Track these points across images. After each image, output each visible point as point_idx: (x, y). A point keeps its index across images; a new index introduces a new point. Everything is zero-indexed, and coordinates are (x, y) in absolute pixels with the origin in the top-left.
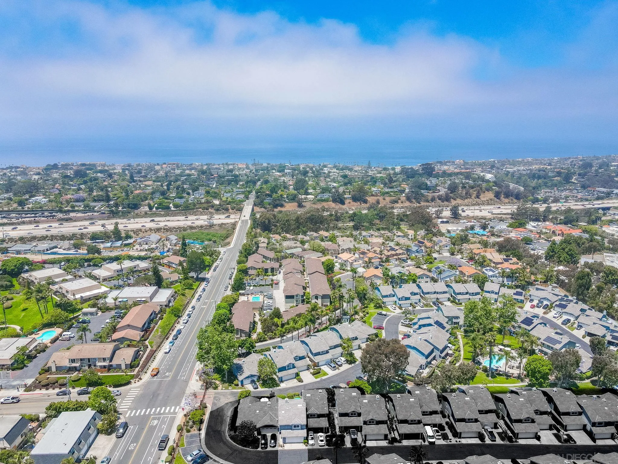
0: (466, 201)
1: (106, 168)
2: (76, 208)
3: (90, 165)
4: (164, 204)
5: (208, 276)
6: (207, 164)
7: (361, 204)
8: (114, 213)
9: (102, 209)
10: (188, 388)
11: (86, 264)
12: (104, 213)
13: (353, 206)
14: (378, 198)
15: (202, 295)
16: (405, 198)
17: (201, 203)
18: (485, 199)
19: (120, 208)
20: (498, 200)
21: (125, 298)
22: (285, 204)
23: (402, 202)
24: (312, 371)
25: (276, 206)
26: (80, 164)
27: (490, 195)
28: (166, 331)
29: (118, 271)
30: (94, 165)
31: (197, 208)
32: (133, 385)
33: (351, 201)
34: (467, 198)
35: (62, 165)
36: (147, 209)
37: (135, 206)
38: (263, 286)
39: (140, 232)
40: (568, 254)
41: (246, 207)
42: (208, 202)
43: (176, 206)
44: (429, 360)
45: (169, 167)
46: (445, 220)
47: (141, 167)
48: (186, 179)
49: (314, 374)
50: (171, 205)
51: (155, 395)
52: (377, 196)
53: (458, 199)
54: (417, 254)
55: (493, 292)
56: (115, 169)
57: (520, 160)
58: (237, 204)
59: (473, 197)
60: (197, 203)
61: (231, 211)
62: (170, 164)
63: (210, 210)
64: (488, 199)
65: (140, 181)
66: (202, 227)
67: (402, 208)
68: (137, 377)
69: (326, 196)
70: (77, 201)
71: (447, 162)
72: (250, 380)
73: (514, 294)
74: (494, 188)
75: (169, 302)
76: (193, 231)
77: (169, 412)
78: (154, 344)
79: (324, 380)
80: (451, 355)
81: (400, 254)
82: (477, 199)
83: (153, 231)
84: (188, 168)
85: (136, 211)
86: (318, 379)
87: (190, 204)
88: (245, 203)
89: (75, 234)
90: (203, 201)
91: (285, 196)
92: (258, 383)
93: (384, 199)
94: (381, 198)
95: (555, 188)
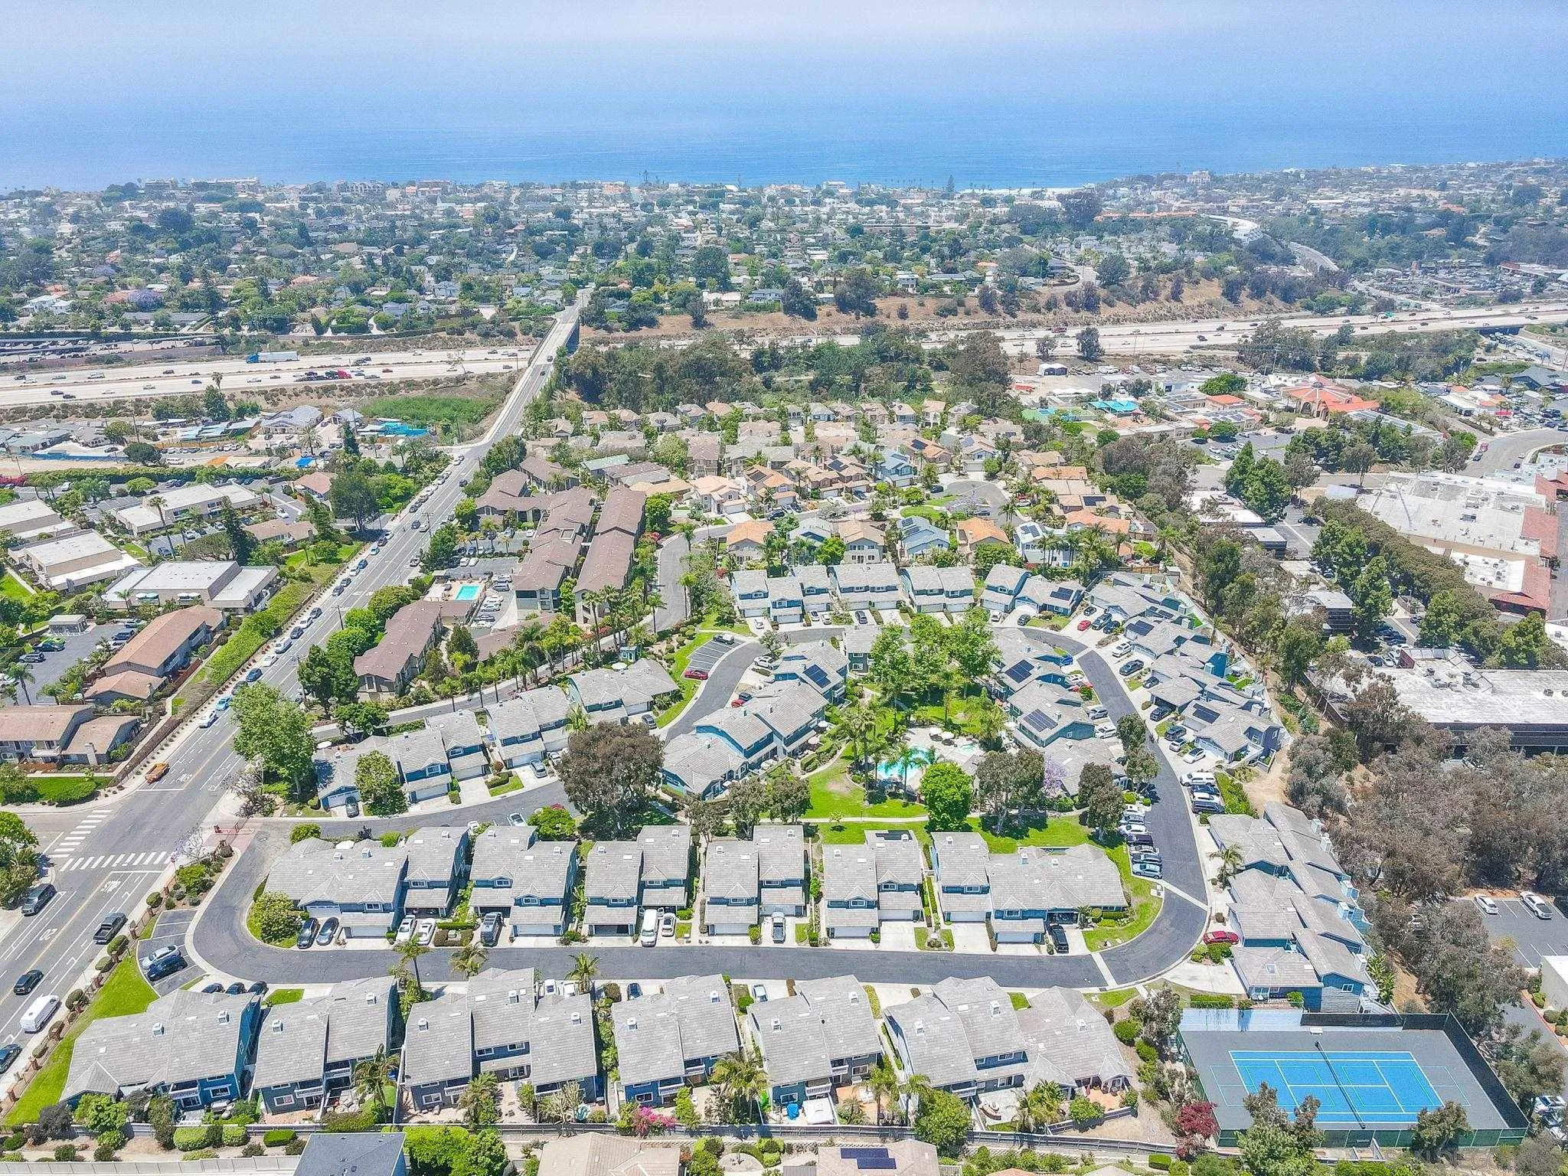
0: (1141, 307)
1: (260, 197)
2: (135, 329)
3: (219, 186)
4: (352, 320)
5: (391, 526)
6: (521, 186)
7: (858, 318)
8: (227, 344)
9: (200, 330)
10: (213, 811)
11: (114, 489)
12: (202, 344)
13: (837, 323)
14: (906, 300)
15: (353, 580)
16: (976, 302)
17: (448, 316)
18: (1195, 303)
19: (245, 331)
20: (1230, 305)
21: (154, 591)
22: (661, 319)
23: (967, 313)
24: (491, 777)
25: (635, 325)
26: (195, 184)
27: (1213, 290)
28: (225, 673)
29: (176, 514)
30: (230, 187)
31: (434, 331)
32: (101, 801)
33: (833, 309)
34: (1144, 301)
35: (148, 186)
36: (309, 331)
37: (282, 326)
38: (502, 555)
39: (281, 397)
40: (1264, 483)
41: (558, 326)
42: (465, 313)
43: (384, 325)
44: (754, 759)
45: (423, 193)
46: (1057, 366)
47: (349, 194)
48: (443, 238)
49: (491, 786)
50: (371, 321)
51: (136, 825)
52: (904, 293)
53: (1119, 304)
54: (896, 477)
55: (1003, 590)
56: (283, 199)
57: (1369, 170)
58: (536, 320)
59: (1161, 298)
60: (438, 317)
61: (520, 337)
62: (427, 185)
63: (467, 335)
64: (1202, 300)
65: (326, 242)
66: (436, 382)
67: (966, 327)
68: (117, 783)
69: (774, 293)
70: (142, 307)
71: (1165, 178)
72: (344, 797)
73: (1053, 595)
74: (1230, 268)
75: (258, 599)
76: (414, 394)
77: (151, 866)
78: (183, 705)
79: (508, 800)
80: (813, 747)
81: (850, 478)
82: (1173, 304)
83: (314, 395)
84: (472, 195)
85: (282, 339)
86: (497, 798)
87: (419, 319)
88: (558, 316)
89: (119, 402)
90: (453, 309)
91: (666, 296)
92: (361, 804)
93: (922, 305)
94: (911, 303)
95: (1415, 263)
